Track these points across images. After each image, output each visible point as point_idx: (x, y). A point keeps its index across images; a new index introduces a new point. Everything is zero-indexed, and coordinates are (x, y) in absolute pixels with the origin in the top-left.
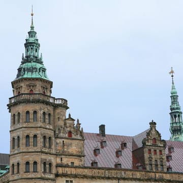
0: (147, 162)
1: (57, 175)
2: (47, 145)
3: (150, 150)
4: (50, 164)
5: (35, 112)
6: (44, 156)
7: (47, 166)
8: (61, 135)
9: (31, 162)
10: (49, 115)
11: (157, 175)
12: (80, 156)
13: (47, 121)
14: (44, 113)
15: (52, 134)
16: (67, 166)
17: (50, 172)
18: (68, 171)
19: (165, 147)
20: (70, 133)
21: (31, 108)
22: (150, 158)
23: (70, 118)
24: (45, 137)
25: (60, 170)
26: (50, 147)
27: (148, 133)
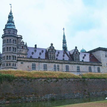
0: (49, 57)
1: (18, 61)
2: (14, 50)
3: (50, 53)
4: (15, 57)
5: (10, 40)
6: (13, 54)
7: (14, 57)
8: (20, 47)
9: (9, 56)
10: (15, 41)
11: (52, 61)
12: (26, 54)
13: (15, 43)
14: (13, 40)
15: (16, 47)
16: (21, 58)
17: (15, 59)
18: (22, 59)
19: (55, 52)
20: (23, 47)
21: (9, 38)
22: (50, 56)
23: (23, 42)
24: (13, 48)
25: (19, 59)
26: (15, 51)
27: (50, 47)
